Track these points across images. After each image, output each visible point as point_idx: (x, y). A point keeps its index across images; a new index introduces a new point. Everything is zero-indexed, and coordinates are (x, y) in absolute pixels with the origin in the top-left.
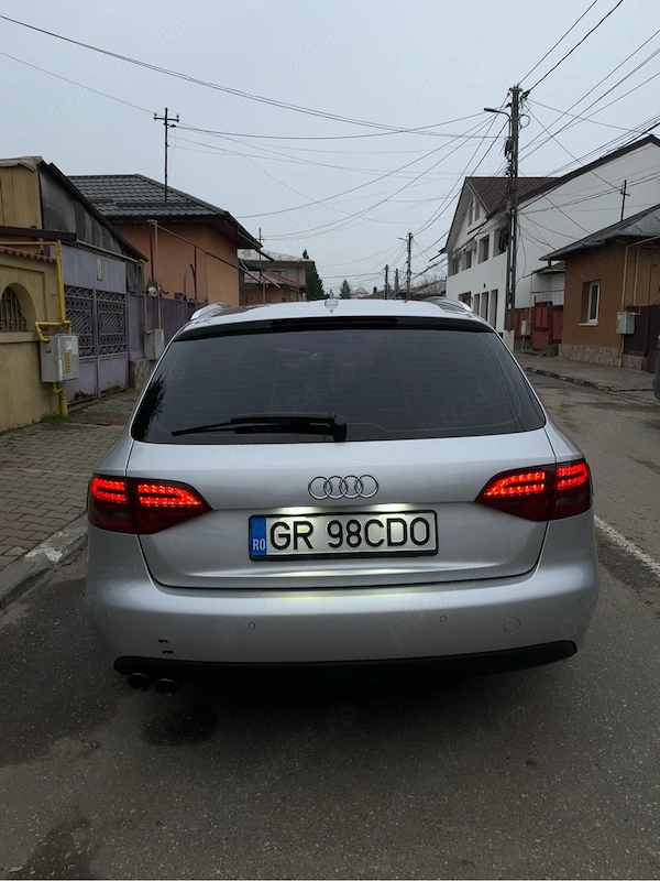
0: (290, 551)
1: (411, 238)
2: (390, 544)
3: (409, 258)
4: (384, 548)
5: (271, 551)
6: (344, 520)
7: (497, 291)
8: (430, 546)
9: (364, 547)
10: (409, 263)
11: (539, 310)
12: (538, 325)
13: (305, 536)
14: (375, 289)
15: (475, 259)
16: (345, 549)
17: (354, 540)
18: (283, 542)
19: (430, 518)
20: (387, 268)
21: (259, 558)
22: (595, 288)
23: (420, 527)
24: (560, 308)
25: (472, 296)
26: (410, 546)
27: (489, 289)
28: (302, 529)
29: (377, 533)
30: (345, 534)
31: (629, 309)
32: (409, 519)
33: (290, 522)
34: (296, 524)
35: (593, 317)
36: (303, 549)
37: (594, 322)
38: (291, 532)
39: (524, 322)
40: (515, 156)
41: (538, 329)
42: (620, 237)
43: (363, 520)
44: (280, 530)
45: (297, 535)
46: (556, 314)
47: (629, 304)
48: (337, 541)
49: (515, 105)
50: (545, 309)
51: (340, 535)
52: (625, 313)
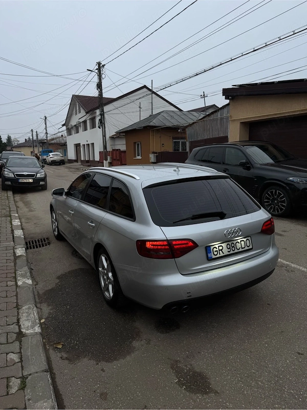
0: (218, 256)
1: (46, 118)
2: (242, 248)
3: (46, 127)
4: (241, 250)
5: (214, 257)
6: (230, 243)
7: (93, 144)
8: (251, 247)
9: (236, 251)
10: (46, 129)
11: (115, 152)
12: (115, 158)
13: (221, 250)
14: (26, 140)
15: (81, 129)
16: (232, 252)
17: (233, 249)
18: (216, 253)
19: (249, 238)
20: (32, 131)
21: (210, 260)
22: (138, 145)
23: (248, 241)
24: (124, 152)
25: (81, 145)
26: (246, 248)
27: (89, 142)
28: (221, 248)
29: (239, 246)
30: (231, 247)
31: (154, 153)
32: (245, 240)
33: (217, 246)
34: (219, 247)
35: (139, 155)
36: (222, 255)
37: (139, 157)
38: (218, 249)
39: (109, 157)
40: (101, 90)
41: (115, 160)
42: (148, 126)
43: (235, 242)
44: (215, 249)
45: (219, 250)
46: (123, 154)
47: (153, 151)
48: (229, 250)
49: (99, 69)
50: (117, 152)
51: (230, 248)
52: (153, 155)
